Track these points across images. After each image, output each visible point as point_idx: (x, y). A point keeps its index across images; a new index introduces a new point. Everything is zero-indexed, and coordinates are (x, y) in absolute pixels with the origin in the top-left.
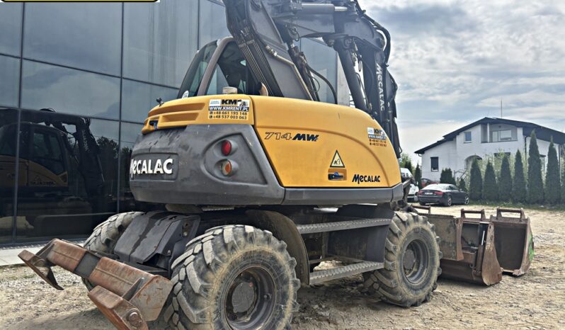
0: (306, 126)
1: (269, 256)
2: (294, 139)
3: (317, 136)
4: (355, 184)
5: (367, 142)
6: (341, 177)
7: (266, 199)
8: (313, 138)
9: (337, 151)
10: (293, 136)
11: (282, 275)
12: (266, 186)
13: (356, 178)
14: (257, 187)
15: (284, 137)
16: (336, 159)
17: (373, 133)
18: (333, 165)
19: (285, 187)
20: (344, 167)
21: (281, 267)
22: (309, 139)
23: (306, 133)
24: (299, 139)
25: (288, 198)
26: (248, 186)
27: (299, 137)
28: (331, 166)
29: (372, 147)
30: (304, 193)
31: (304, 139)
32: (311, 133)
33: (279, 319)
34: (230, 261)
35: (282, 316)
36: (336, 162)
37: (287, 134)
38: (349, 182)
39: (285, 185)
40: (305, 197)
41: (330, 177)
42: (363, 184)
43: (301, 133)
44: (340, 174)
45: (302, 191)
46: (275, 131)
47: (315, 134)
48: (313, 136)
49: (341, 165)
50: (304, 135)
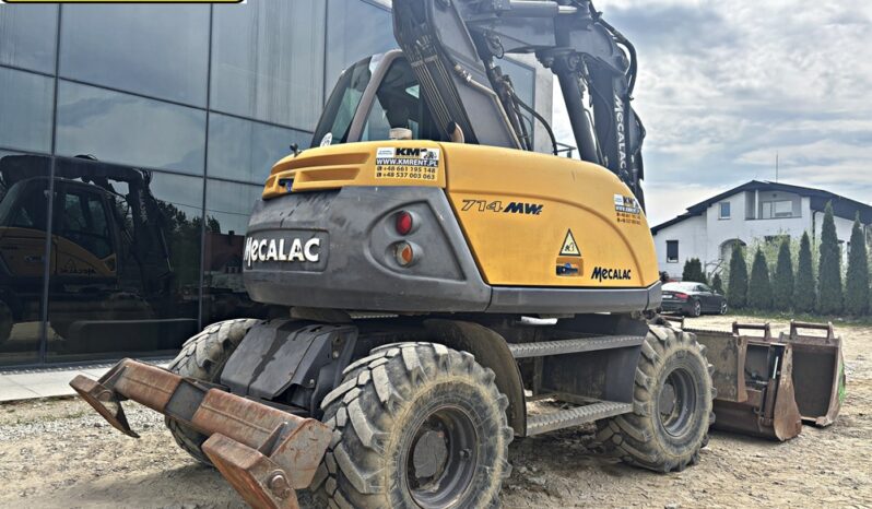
0: (526, 191)
1: (469, 392)
2: (507, 210)
3: (541, 207)
4: (596, 282)
5: (613, 219)
6: (575, 270)
7: (464, 302)
8: (534, 210)
9: (569, 231)
10: (505, 207)
11: (490, 420)
12: (464, 283)
14: (452, 286)
15: (491, 207)
16: (567, 243)
17: (622, 203)
18: (564, 252)
19: (492, 286)
20: (579, 255)
21: (486, 408)
22: (528, 212)
23: (524, 201)
24: (514, 211)
25: (495, 302)
26: (438, 283)
27: (513, 208)
28: (561, 254)
29: (620, 225)
30: (520, 295)
31: (521, 212)
32: (531, 202)
33: (483, 489)
35: (487, 483)
36: (568, 247)
37: (495, 203)
38: (586, 280)
39: (491, 283)
41: (559, 271)
42: (606, 282)
43: (517, 201)
44: (573, 266)
45: (517, 293)
46: (478, 198)
47: (538, 203)
48: (534, 206)
49: (576, 252)
50: (521, 205)
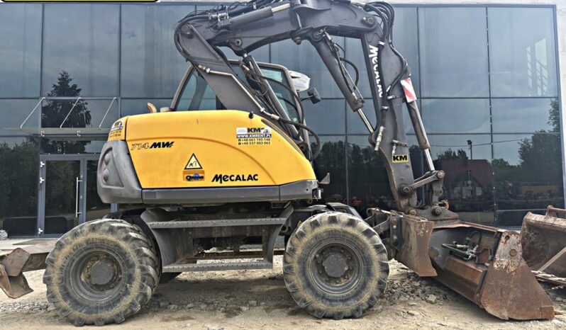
0: (162, 136)
2: (151, 147)
3: (172, 143)
5: (235, 142)
7: (123, 199)
8: (168, 145)
9: (193, 155)
10: (150, 146)
11: (128, 260)
12: (122, 188)
13: (217, 178)
14: (118, 190)
15: (144, 146)
16: (191, 162)
17: (246, 133)
18: (188, 167)
19: (143, 189)
20: (201, 168)
21: (126, 253)
22: (164, 146)
23: (161, 141)
24: (155, 147)
25: (144, 197)
26: (110, 189)
27: (155, 145)
28: (185, 169)
29: (242, 147)
30: (157, 194)
31: (160, 147)
32: (166, 141)
33: (124, 295)
34: (73, 243)
35: (127, 293)
36: (191, 164)
37: (145, 144)
38: (208, 182)
39: (143, 187)
40: (158, 197)
43: (157, 142)
45: (155, 192)
46: (138, 142)
47: (170, 141)
48: (168, 143)
49: (198, 166)
50: (159, 144)
